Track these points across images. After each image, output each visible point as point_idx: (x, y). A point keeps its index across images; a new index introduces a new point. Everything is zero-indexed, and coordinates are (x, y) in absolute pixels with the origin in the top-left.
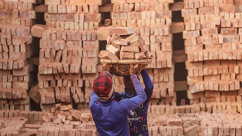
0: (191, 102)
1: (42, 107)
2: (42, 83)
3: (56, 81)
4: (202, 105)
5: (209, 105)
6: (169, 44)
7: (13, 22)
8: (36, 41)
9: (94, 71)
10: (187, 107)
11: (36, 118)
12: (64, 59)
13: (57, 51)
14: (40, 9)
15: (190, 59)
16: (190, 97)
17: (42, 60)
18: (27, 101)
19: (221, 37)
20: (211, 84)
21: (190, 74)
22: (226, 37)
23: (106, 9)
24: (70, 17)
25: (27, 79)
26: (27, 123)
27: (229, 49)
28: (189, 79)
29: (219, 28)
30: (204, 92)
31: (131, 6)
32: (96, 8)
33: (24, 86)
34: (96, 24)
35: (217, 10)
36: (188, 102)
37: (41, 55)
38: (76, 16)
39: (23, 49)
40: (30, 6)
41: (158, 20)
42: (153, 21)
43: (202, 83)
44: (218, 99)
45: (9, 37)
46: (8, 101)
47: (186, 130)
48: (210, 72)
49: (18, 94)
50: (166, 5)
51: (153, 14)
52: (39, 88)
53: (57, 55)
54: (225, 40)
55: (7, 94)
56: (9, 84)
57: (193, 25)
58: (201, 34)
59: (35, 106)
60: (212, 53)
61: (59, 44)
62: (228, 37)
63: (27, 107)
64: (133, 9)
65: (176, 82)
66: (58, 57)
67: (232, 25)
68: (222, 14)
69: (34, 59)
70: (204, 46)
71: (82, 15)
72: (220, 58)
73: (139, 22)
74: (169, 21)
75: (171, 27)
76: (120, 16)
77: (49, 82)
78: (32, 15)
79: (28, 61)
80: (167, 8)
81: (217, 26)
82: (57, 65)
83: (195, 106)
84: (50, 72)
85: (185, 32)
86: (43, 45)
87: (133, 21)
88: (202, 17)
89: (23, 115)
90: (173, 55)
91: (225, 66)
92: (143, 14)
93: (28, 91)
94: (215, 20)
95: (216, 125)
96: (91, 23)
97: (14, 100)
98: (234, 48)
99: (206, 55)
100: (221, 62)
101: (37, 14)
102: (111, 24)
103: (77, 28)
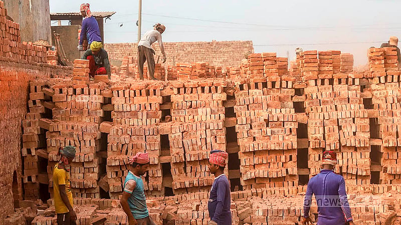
0: (244, 188)
1: (110, 195)
2: (110, 174)
3: (123, 172)
4: (254, 190)
5: (259, 191)
6: (223, 137)
7: (84, 120)
8: (104, 136)
9: (156, 162)
10: (240, 192)
11: (105, 205)
12: (130, 151)
13: (123, 145)
14: (108, 108)
15: (242, 150)
16: (243, 183)
17: (109, 153)
18: (97, 190)
19: (269, 130)
20: (261, 172)
21: (243, 163)
22: (273, 129)
23: (166, 107)
24: (134, 114)
25: (96, 170)
26: (97, 209)
27: (276, 141)
28: (241, 168)
29: (267, 122)
30: (255, 179)
31: (189, 104)
32: (157, 106)
33: (95, 176)
34: (158, 120)
35: (265, 106)
36: (241, 188)
37: (109, 149)
38: (140, 114)
39: (93, 144)
40: (99, 106)
41: (213, 116)
42: (208, 116)
43: (253, 171)
44: (267, 185)
45: (80, 133)
46: (81, 190)
47: (240, 212)
48: (260, 161)
49: (90, 184)
50: (220, 102)
51: (209, 110)
52: (107, 178)
53: (122, 149)
54: (272, 132)
55: (79, 184)
56: (81, 175)
57: (244, 119)
58: (251, 128)
59: (104, 194)
60: (261, 145)
61: (124, 139)
62: (275, 130)
63: (98, 196)
64: (191, 107)
65: (230, 171)
66: (124, 150)
67: (278, 120)
68: (269, 110)
69: (103, 152)
70: (254, 138)
71: (145, 112)
72: (269, 148)
73: (196, 117)
74: (223, 116)
75: (224, 121)
76: (179, 113)
77: (117, 173)
78: (101, 113)
79: (97, 154)
80: (220, 106)
81: (265, 120)
82: (123, 157)
83: (247, 192)
84: (117, 163)
85: (237, 126)
86: (110, 139)
87: (191, 117)
88: (252, 112)
89: (94, 202)
90: (227, 147)
91: (273, 156)
92: (200, 110)
93: (98, 181)
94: (264, 115)
95: (265, 207)
96: (153, 120)
97: (86, 189)
98: (281, 139)
99: (256, 146)
100: (270, 152)
101: (105, 112)
102: (171, 120)
103: (140, 124)
